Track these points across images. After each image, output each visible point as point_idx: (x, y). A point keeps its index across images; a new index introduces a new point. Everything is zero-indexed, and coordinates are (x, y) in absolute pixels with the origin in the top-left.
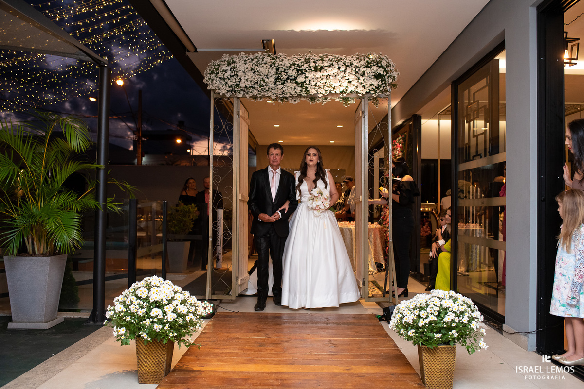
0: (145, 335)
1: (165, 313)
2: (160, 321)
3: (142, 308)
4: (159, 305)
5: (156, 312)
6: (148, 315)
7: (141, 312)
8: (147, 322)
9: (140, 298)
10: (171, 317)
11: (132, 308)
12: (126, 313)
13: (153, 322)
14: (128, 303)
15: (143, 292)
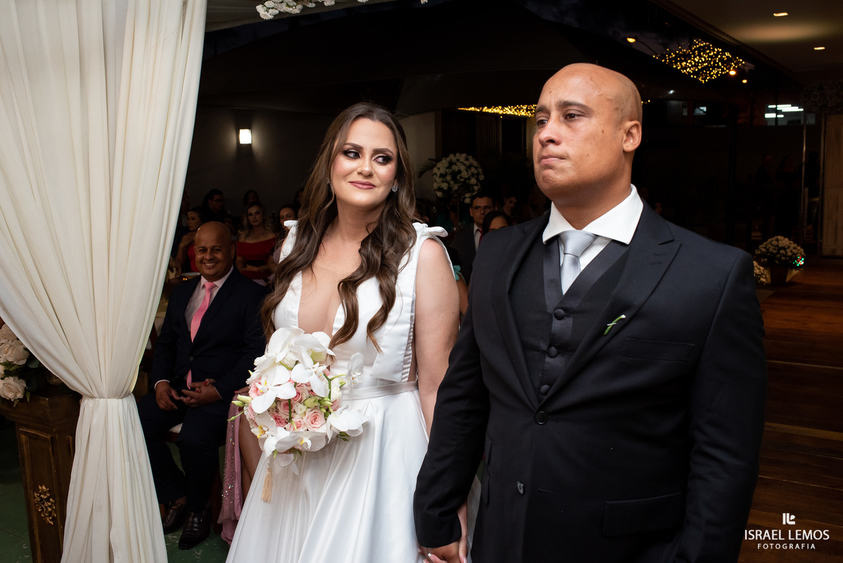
0: (777, 262)
1: (786, 253)
2: (784, 256)
3: (775, 249)
4: (784, 248)
5: (782, 251)
6: (778, 253)
7: (775, 252)
8: (779, 255)
9: (772, 245)
10: (789, 254)
11: (770, 249)
12: (767, 252)
13: (781, 256)
14: (768, 247)
15: (775, 243)
